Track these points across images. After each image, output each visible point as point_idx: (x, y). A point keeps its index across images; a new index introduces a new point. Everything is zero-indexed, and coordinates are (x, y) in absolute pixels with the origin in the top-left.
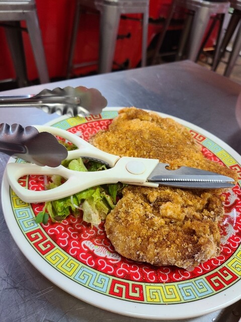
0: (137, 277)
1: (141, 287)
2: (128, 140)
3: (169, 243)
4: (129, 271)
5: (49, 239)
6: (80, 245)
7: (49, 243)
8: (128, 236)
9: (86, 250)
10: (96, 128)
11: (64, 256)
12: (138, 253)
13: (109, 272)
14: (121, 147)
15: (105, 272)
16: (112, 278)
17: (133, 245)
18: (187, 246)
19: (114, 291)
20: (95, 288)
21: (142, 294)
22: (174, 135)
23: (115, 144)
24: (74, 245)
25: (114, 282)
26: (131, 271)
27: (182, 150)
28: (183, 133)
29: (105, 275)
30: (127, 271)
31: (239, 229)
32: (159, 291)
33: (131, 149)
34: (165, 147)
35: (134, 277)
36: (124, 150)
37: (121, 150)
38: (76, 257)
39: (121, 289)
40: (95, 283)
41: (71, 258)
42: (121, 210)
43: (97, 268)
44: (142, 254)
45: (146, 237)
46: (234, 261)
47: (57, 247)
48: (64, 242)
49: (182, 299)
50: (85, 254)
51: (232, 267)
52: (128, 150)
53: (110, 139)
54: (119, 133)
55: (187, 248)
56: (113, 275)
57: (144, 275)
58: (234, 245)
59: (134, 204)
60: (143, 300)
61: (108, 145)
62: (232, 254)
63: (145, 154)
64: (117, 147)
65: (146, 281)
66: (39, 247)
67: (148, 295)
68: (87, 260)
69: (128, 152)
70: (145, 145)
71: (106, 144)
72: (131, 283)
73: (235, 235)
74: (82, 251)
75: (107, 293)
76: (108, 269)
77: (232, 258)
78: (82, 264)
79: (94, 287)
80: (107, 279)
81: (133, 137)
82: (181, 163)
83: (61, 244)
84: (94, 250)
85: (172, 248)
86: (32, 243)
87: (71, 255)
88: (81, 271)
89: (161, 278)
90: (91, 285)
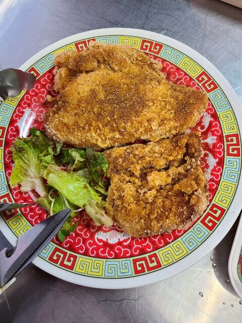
0: (149, 248)
1: (155, 255)
2: (86, 115)
3: (167, 213)
4: (142, 246)
5: (69, 252)
6: (95, 243)
7: (71, 256)
8: (132, 221)
9: (101, 244)
10: (40, 92)
11: (87, 260)
12: (145, 231)
13: (128, 255)
14: (82, 125)
15: (124, 257)
16: (131, 259)
17: (139, 227)
18: (182, 210)
19: (138, 269)
20: (124, 275)
21: (158, 262)
22: (129, 71)
23: (74, 125)
24: (91, 245)
25: (135, 262)
26: (143, 245)
27: (144, 92)
28: (137, 59)
29: (125, 259)
30: (140, 246)
31: (218, 157)
32: (169, 252)
33: (94, 123)
34: (126, 100)
35: (147, 249)
36: (87, 127)
37: (84, 128)
38: (98, 256)
39: (141, 265)
40: (122, 271)
41: (94, 259)
42: (114, 197)
43: (117, 257)
44: (149, 232)
45: (147, 216)
46: (220, 194)
47: (78, 256)
48: (81, 248)
49: (188, 251)
50: (102, 249)
51: (219, 202)
52: (91, 125)
53: (66, 120)
54: (72, 108)
55: (183, 212)
56: (132, 256)
57: (153, 243)
58: (217, 177)
59: (124, 186)
60: (161, 266)
61: (68, 128)
62: (217, 188)
63: (109, 120)
64: (79, 127)
65: (157, 248)
66: (65, 264)
67: (163, 260)
68: (107, 254)
69: (92, 128)
70: (105, 109)
71: (65, 129)
72: (146, 255)
73: (216, 165)
74: (99, 247)
75: (134, 275)
76: (126, 252)
77: (217, 192)
78: (104, 260)
79: (122, 274)
80: (129, 262)
81: (89, 107)
82: (149, 115)
83: (80, 251)
84: (107, 239)
85: (171, 218)
86: (58, 265)
87: (92, 257)
88: (107, 267)
89: (167, 239)
90: (119, 274)
